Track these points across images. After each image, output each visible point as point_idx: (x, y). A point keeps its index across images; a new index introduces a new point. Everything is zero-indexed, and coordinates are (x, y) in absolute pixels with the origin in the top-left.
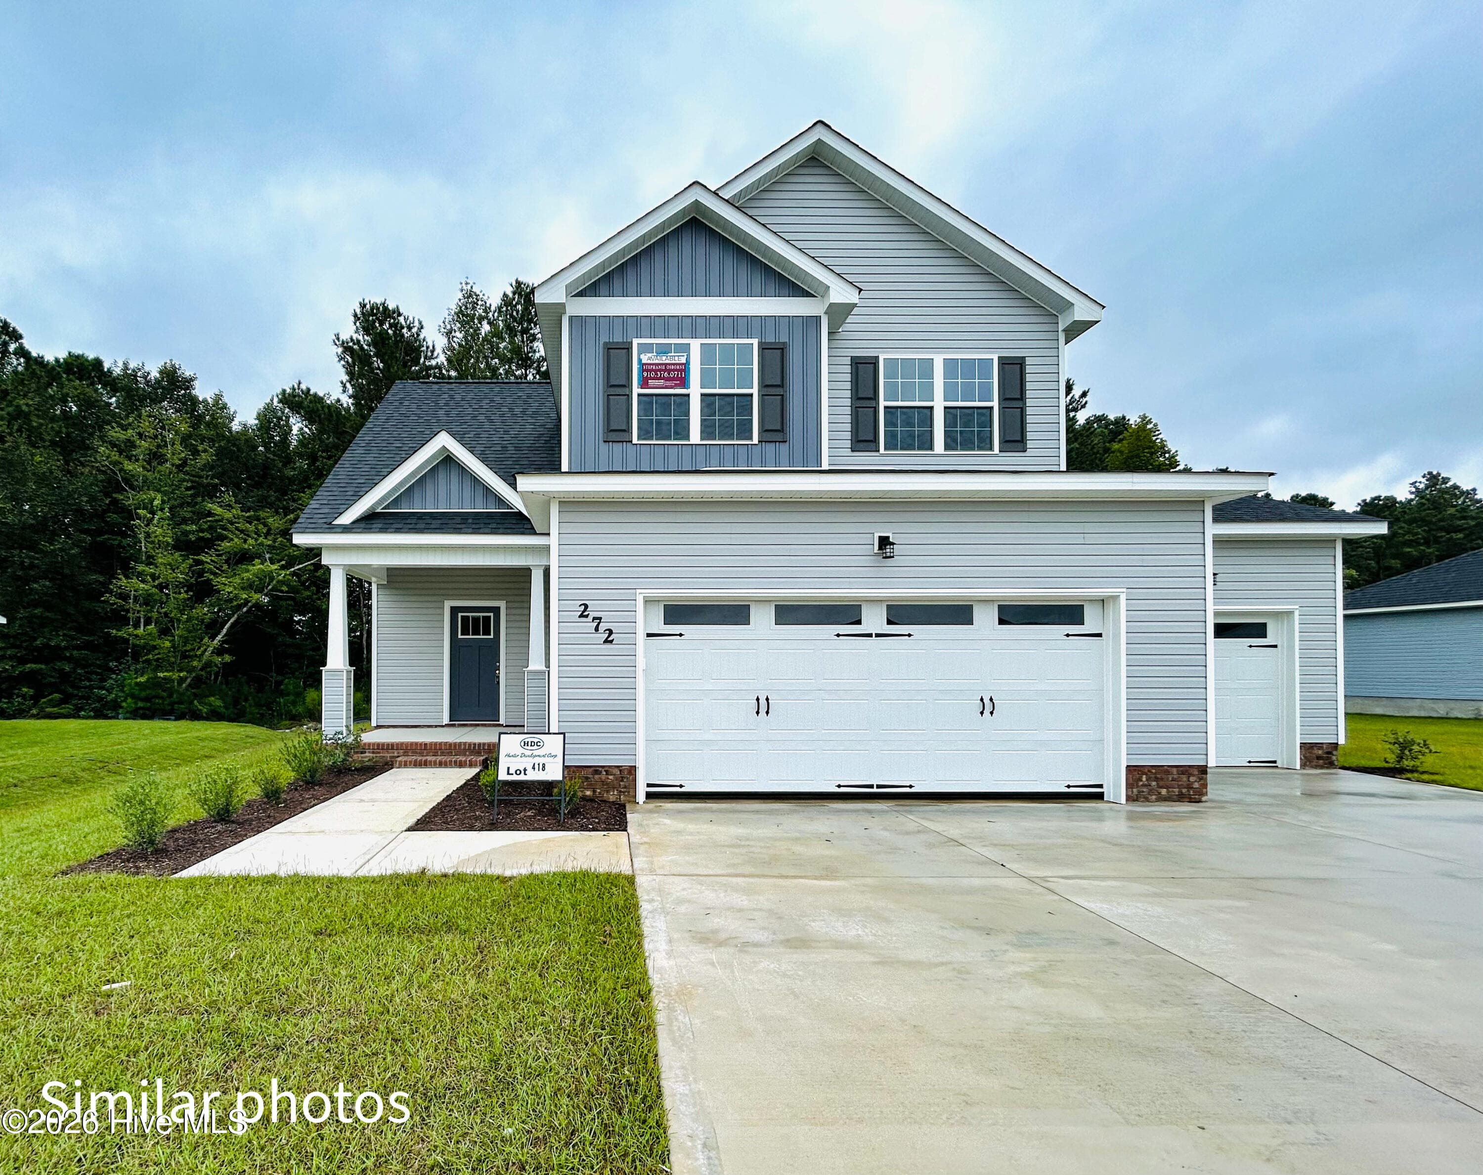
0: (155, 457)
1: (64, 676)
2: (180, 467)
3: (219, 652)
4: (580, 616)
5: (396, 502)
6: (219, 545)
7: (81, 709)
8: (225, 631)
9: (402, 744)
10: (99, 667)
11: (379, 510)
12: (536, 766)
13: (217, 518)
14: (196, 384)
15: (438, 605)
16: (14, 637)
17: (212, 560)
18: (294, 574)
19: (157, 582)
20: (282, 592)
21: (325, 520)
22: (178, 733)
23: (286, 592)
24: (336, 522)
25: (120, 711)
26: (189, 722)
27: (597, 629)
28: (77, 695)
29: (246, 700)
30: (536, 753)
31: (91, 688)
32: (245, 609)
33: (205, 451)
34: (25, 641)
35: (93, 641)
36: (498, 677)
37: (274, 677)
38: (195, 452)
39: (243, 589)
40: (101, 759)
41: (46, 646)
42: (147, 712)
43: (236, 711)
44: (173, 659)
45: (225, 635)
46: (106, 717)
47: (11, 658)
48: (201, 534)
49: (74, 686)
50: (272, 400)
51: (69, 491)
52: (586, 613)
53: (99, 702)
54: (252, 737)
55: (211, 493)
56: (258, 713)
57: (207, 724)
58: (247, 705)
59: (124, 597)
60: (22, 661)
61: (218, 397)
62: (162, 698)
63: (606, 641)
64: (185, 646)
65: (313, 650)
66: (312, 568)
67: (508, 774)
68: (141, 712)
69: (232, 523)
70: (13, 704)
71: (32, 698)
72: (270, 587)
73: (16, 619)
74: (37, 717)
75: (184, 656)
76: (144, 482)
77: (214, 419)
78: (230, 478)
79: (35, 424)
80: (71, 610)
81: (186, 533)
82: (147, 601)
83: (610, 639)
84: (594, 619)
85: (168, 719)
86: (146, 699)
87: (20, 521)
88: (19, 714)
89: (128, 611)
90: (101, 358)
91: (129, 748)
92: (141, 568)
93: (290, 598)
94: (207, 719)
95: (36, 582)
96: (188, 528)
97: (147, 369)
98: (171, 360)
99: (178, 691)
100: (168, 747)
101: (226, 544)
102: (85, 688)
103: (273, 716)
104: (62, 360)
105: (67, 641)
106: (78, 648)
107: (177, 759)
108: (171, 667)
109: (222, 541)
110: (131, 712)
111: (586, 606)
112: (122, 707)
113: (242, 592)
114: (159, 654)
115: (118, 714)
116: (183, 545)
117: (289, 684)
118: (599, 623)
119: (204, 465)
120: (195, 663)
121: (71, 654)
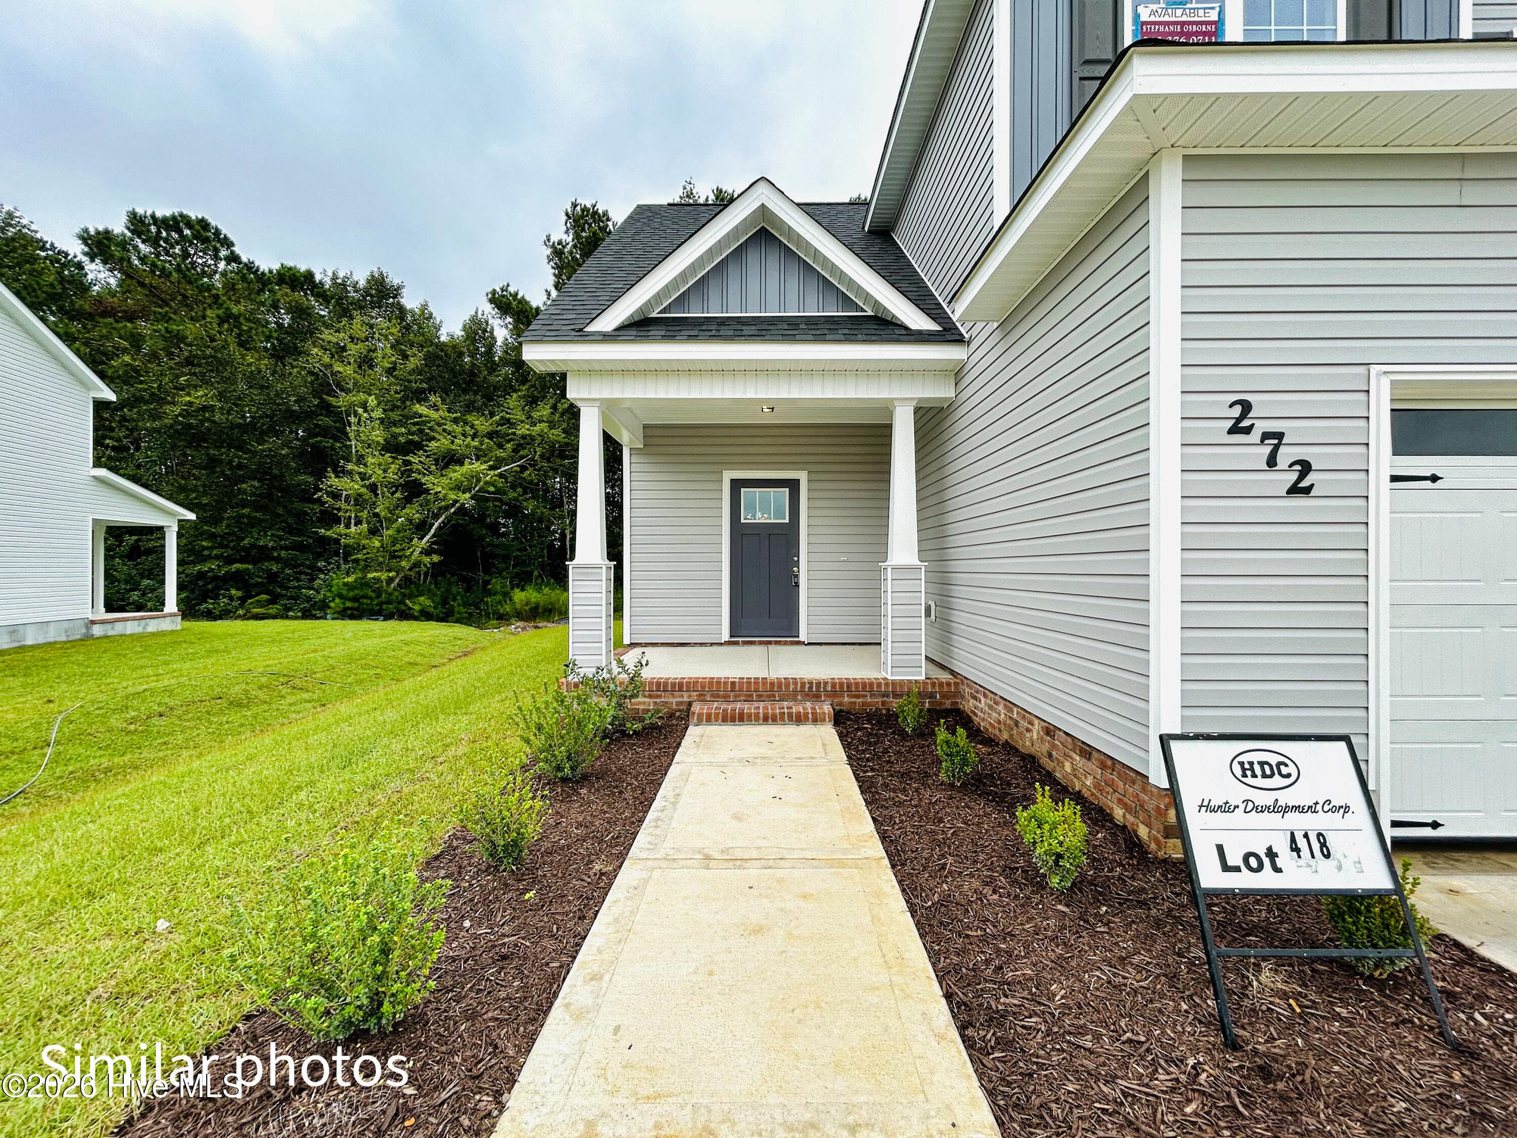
0: (366, 362)
1: (272, 577)
2: (390, 371)
3: (427, 552)
4: (1231, 431)
5: (682, 301)
6: (427, 446)
7: (290, 609)
8: (433, 531)
9: (696, 682)
10: (308, 567)
11: (654, 315)
12: (1302, 843)
13: (424, 419)
14: (404, 292)
15: (714, 477)
16: (222, 537)
17: (420, 462)
18: (501, 476)
19: (367, 483)
20: (489, 493)
21: (572, 327)
22: (382, 637)
23: (493, 493)
24: (591, 328)
25: (328, 611)
26: (397, 622)
27: (1272, 461)
28: (285, 595)
29: (455, 599)
30: (1286, 798)
31: (300, 588)
32: (452, 510)
33: (414, 355)
34: (232, 541)
35: (303, 541)
36: (797, 576)
37: (481, 576)
38: (405, 357)
39: (451, 489)
40: (285, 672)
41: (253, 546)
42: (356, 613)
43: (444, 610)
44: (381, 559)
45: (434, 536)
46: (315, 618)
47: (217, 557)
48: (410, 437)
49: (283, 587)
50: (476, 313)
51: (277, 391)
52: (1245, 423)
53: (308, 602)
54: (460, 639)
55: (420, 396)
56: (466, 612)
57: (415, 623)
58: (456, 604)
59: (336, 496)
60: (229, 561)
61: (424, 307)
62: (371, 598)
63: (1295, 490)
64: (394, 546)
65: (520, 550)
66: (518, 469)
67: (1226, 868)
68: (349, 612)
69: (439, 425)
70: (219, 604)
71: (239, 598)
72: (477, 488)
73: (223, 519)
74: (244, 617)
75: (393, 556)
76: (355, 384)
77: (420, 328)
78: (438, 383)
79: (245, 328)
80: (280, 511)
81: (395, 436)
82: (359, 501)
83: (1304, 484)
84: (1266, 436)
85: (376, 620)
86: (355, 599)
87: (227, 419)
88: (225, 615)
89: (339, 509)
90: (312, 269)
91: (324, 656)
92: (350, 467)
93: (496, 499)
94: (416, 619)
95: (244, 482)
96: (397, 430)
97: (355, 278)
98: (379, 268)
99: (386, 591)
100: (368, 655)
101: (433, 444)
102: (295, 588)
103: (481, 615)
104: (275, 271)
105: (275, 541)
106: (286, 548)
107: (377, 667)
108: (380, 566)
109: (430, 441)
110: (338, 613)
111: (1246, 407)
112: (330, 607)
113: (450, 492)
114: (368, 553)
115: (326, 614)
116: (392, 447)
117: (496, 584)
118: (1276, 448)
119: (413, 370)
120: (404, 563)
121: (279, 555)
